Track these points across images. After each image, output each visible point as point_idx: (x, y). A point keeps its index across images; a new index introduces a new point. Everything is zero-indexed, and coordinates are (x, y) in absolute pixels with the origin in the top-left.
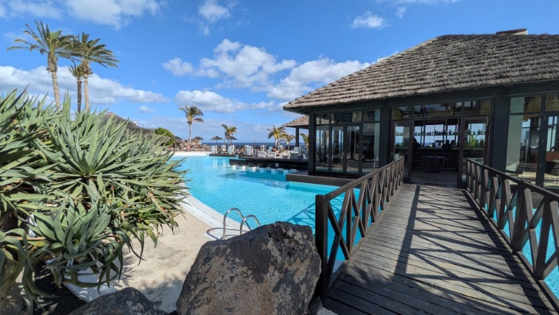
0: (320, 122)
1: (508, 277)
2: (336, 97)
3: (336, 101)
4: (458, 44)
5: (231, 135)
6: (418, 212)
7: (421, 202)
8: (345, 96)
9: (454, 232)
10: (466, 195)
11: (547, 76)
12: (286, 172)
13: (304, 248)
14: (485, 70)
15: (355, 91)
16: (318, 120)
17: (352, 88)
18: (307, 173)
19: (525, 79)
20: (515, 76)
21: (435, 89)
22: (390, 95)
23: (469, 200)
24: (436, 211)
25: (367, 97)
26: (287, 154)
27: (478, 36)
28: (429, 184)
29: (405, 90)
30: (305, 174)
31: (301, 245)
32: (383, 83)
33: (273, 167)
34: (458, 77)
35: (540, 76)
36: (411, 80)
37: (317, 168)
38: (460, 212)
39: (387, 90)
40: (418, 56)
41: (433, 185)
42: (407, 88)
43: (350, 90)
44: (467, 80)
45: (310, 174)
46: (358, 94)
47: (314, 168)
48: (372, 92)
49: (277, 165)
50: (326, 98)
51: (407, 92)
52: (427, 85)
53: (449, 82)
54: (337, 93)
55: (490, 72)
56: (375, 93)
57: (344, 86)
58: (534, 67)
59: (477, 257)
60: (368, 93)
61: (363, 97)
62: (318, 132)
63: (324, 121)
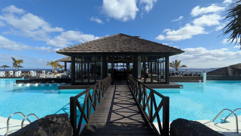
0: (77, 60)
1: (138, 112)
2: (84, 50)
3: (84, 52)
4: (125, 37)
5: (18, 65)
6: (115, 95)
7: (117, 91)
8: (88, 50)
9: (125, 101)
10: (129, 87)
11: (145, 51)
12: (58, 85)
13: (63, 125)
14: (132, 47)
15: (92, 48)
16: (76, 59)
17: (91, 47)
18: (71, 84)
19: (141, 51)
20: (138, 50)
21: (119, 51)
22: (105, 51)
23: (130, 89)
24: (121, 94)
25: (97, 51)
26: (59, 75)
27: (130, 36)
28: (119, 84)
29: (110, 50)
30: (70, 85)
31: (61, 124)
32: (103, 47)
33: (51, 82)
34: (125, 48)
35: (143, 51)
36: (112, 47)
37: (76, 81)
38: (127, 93)
39: (104, 50)
40: (114, 39)
41: (120, 84)
42: (111, 49)
43: (90, 47)
44: (127, 49)
45: (72, 85)
46: (93, 50)
47: (74, 81)
48: (99, 50)
49: (53, 81)
50: (79, 50)
51: (111, 51)
52: (117, 50)
53: (123, 49)
54: (84, 48)
55: (133, 48)
56: (100, 50)
57: (88, 45)
58: (142, 48)
59: (131, 108)
60: (98, 50)
61: (96, 51)
62: (76, 64)
63: (79, 60)
